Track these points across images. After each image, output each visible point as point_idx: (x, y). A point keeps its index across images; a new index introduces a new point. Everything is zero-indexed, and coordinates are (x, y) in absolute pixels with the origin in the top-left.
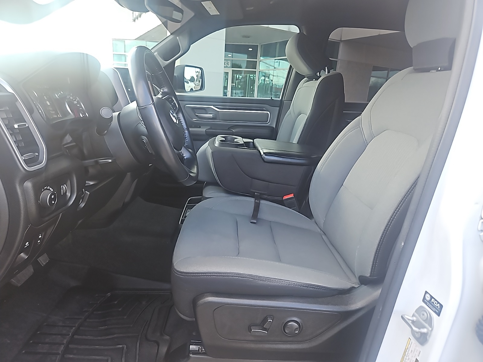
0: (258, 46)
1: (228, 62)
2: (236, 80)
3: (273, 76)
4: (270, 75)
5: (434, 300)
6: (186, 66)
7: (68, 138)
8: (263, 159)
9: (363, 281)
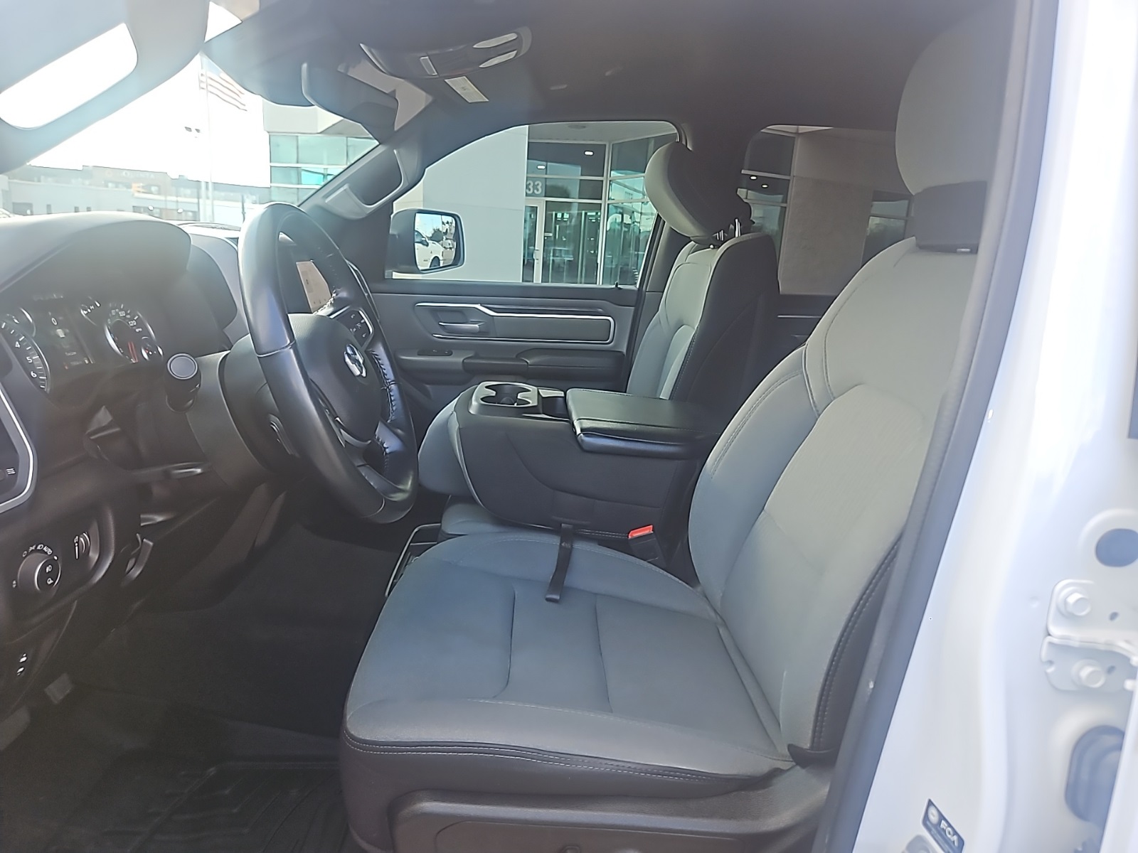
0: (605, 145)
1: (536, 183)
2: (556, 224)
3: (641, 213)
4: (633, 212)
5: (946, 825)
6: (418, 213)
7: (104, 417)
8: (580, 444)
9: (800, 758)
